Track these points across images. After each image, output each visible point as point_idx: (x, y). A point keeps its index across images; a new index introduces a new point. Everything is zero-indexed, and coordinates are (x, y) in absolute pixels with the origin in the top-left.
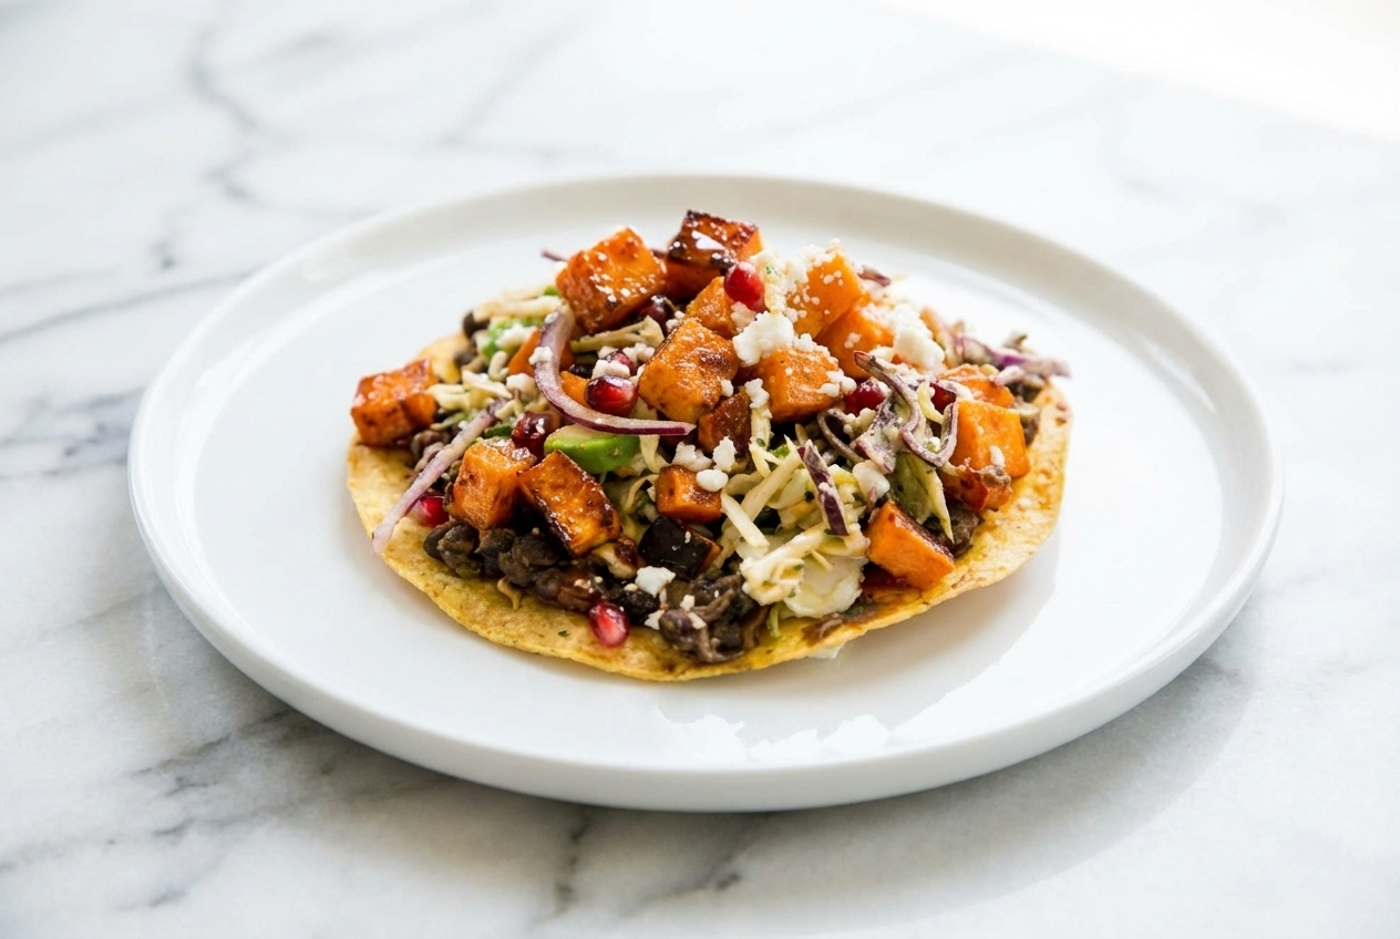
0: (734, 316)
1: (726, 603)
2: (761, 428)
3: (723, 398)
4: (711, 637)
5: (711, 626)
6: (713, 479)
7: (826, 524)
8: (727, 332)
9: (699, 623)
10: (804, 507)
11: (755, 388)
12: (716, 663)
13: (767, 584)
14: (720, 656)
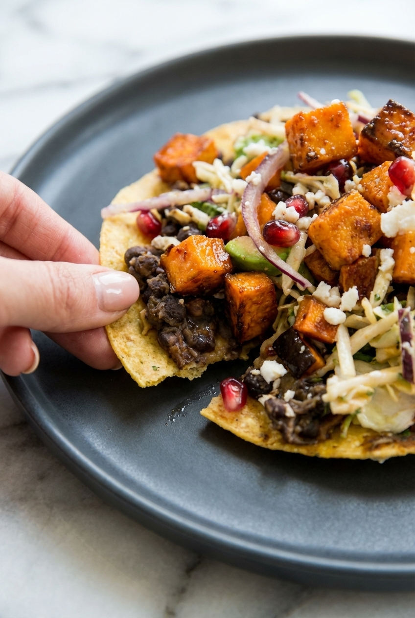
0: (390, 196)
1: (313, 404)
2: (381, 286)
3: (362, 257)
4: (296, 424)
5: (299, 417)
6: (334, 316)
7: (400, 369)
8: (381, 207)
9: (290, 412)
10: (393, 351)
11: (386, 255)
12: (294, 443)
13: (340, 399)
14: (298, 440)
